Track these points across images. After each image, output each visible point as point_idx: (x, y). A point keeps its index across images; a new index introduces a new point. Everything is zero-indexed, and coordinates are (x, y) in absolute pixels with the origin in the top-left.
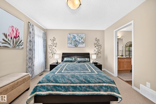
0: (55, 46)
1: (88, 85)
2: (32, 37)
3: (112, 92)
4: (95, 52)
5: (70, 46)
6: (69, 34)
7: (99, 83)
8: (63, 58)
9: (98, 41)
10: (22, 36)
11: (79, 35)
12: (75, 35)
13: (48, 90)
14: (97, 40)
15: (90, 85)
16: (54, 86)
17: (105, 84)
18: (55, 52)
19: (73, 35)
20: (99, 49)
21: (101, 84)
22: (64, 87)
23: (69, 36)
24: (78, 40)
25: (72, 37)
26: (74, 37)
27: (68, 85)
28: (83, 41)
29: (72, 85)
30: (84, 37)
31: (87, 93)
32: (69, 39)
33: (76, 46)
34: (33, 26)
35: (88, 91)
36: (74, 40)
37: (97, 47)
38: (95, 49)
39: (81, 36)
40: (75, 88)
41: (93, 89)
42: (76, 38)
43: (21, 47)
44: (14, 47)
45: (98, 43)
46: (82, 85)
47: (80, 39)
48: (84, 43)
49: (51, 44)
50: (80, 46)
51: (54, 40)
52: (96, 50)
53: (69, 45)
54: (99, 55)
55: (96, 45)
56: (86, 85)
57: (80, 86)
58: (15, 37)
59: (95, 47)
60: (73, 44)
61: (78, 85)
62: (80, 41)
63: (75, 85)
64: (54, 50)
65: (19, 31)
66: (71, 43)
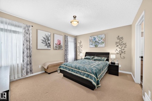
0: (82, 47)
1: (78, 70)
2: (66, 43)
3: (91, 79)
4: (117, 52)
5: (92, 46)
6: (90, 37)
7: (84, 71)
8: (86, 56)
9: (121, 40)
10: (62, 44)
11: (99, 36)
12: (96, 37)
13: (63, 68)
14: (120, 38)
15: (79, 71)
16: (66, 67)
17: (87, 73)
18: (81, 51)
19: (94, 37)
20: (123, 48)
21: (85, 72)
22: (69, 68)
23: (90, 38)
24: (98, 41)
25: (93, 38)
26: (95, 39)
27: (70, 68)
28: (103, 41)
29: (71, 68)
30: (104, 37)
31: (77, 75)
32: (90, 41)
33: (96, 46)
34: (67, 36)
35: (78, 74)
36: (95, 41)
37: (120, 46)
38: (117, 48)
39: (101, 37)
40: (72, 70)
41: (80, 73)
42: (97, 39)
43: (62, 49)
44: (59, 49)
45: (121, 42)
46: (76, 70)
47: (100, 40)
48: (103, 43)
49: (79, 46)
50: (99, 46)
51: (81, 43)
52: (119, 50)
53: (90, 45)
54: (123, 55)
55: (118, 44)
56: (77, 70)
57: (75, 70)
58: (59, 44)
59: (117, 46)
60: (93, 45)
61: (74, 69)
62: (100, 42)
63: (73, 69)
64: (81, 50)
65: (61, 41)
66: (92, 44)
